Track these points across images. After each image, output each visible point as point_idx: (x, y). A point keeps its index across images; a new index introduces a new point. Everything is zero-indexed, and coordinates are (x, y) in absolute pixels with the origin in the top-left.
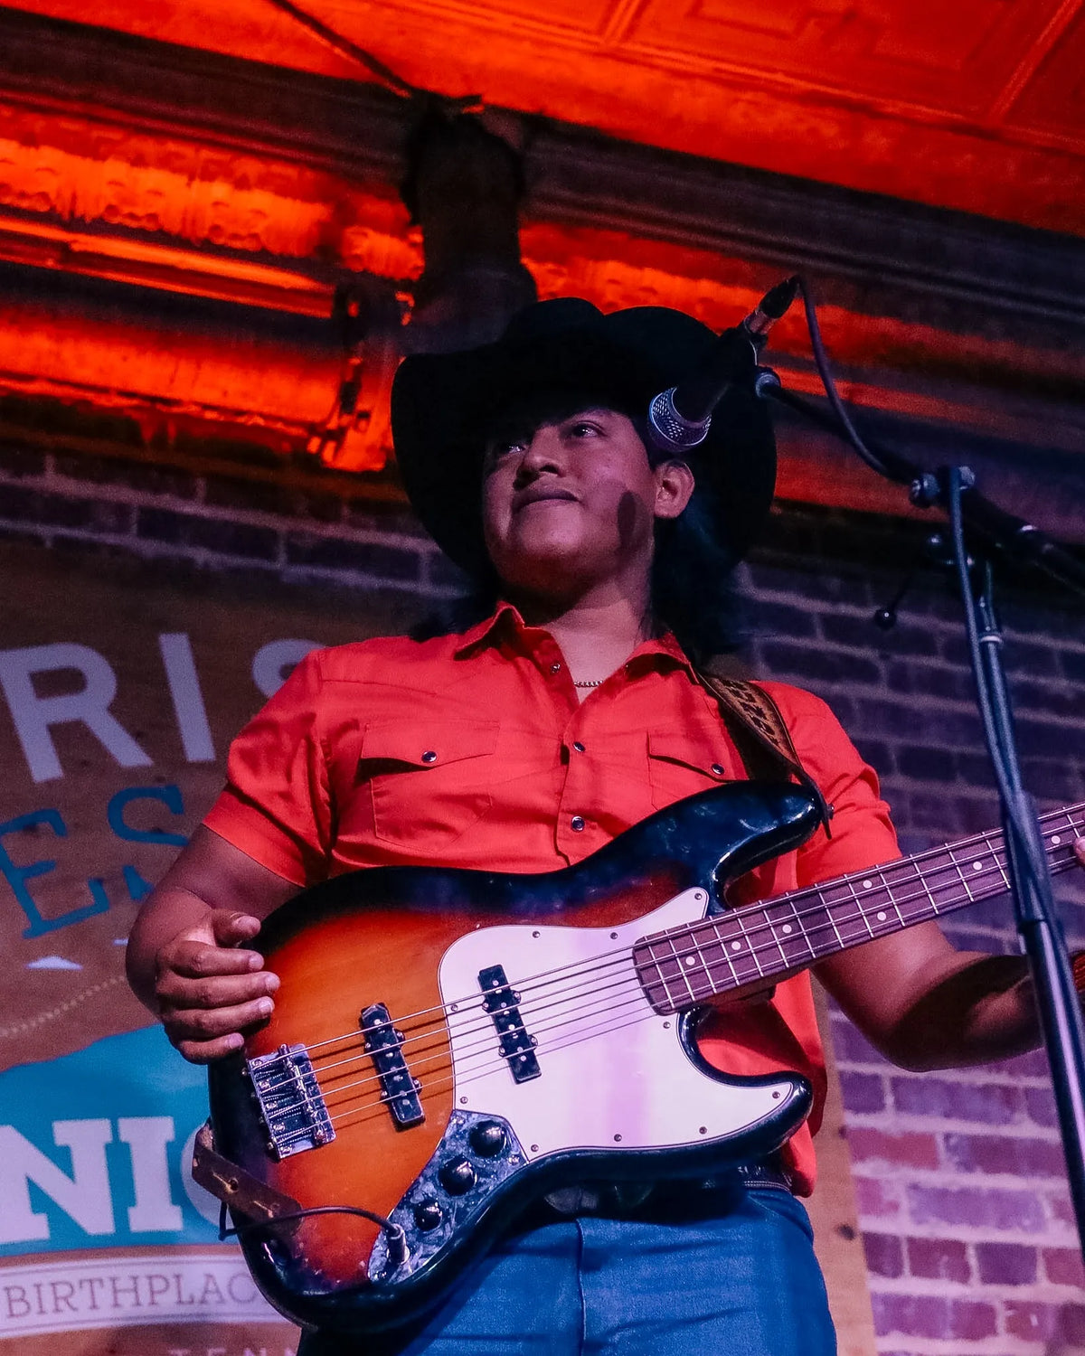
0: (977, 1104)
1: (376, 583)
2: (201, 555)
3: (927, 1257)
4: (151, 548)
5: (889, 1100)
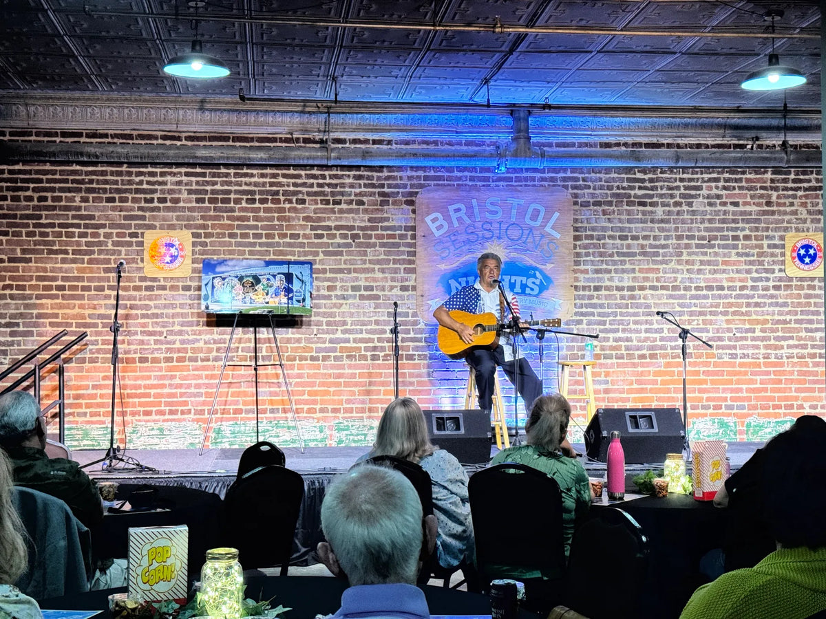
0: (597, 263)
1: (506, 184)
2: (478, 183)
3: (584, 288)
4: (471, 183)
5: (582, 264)
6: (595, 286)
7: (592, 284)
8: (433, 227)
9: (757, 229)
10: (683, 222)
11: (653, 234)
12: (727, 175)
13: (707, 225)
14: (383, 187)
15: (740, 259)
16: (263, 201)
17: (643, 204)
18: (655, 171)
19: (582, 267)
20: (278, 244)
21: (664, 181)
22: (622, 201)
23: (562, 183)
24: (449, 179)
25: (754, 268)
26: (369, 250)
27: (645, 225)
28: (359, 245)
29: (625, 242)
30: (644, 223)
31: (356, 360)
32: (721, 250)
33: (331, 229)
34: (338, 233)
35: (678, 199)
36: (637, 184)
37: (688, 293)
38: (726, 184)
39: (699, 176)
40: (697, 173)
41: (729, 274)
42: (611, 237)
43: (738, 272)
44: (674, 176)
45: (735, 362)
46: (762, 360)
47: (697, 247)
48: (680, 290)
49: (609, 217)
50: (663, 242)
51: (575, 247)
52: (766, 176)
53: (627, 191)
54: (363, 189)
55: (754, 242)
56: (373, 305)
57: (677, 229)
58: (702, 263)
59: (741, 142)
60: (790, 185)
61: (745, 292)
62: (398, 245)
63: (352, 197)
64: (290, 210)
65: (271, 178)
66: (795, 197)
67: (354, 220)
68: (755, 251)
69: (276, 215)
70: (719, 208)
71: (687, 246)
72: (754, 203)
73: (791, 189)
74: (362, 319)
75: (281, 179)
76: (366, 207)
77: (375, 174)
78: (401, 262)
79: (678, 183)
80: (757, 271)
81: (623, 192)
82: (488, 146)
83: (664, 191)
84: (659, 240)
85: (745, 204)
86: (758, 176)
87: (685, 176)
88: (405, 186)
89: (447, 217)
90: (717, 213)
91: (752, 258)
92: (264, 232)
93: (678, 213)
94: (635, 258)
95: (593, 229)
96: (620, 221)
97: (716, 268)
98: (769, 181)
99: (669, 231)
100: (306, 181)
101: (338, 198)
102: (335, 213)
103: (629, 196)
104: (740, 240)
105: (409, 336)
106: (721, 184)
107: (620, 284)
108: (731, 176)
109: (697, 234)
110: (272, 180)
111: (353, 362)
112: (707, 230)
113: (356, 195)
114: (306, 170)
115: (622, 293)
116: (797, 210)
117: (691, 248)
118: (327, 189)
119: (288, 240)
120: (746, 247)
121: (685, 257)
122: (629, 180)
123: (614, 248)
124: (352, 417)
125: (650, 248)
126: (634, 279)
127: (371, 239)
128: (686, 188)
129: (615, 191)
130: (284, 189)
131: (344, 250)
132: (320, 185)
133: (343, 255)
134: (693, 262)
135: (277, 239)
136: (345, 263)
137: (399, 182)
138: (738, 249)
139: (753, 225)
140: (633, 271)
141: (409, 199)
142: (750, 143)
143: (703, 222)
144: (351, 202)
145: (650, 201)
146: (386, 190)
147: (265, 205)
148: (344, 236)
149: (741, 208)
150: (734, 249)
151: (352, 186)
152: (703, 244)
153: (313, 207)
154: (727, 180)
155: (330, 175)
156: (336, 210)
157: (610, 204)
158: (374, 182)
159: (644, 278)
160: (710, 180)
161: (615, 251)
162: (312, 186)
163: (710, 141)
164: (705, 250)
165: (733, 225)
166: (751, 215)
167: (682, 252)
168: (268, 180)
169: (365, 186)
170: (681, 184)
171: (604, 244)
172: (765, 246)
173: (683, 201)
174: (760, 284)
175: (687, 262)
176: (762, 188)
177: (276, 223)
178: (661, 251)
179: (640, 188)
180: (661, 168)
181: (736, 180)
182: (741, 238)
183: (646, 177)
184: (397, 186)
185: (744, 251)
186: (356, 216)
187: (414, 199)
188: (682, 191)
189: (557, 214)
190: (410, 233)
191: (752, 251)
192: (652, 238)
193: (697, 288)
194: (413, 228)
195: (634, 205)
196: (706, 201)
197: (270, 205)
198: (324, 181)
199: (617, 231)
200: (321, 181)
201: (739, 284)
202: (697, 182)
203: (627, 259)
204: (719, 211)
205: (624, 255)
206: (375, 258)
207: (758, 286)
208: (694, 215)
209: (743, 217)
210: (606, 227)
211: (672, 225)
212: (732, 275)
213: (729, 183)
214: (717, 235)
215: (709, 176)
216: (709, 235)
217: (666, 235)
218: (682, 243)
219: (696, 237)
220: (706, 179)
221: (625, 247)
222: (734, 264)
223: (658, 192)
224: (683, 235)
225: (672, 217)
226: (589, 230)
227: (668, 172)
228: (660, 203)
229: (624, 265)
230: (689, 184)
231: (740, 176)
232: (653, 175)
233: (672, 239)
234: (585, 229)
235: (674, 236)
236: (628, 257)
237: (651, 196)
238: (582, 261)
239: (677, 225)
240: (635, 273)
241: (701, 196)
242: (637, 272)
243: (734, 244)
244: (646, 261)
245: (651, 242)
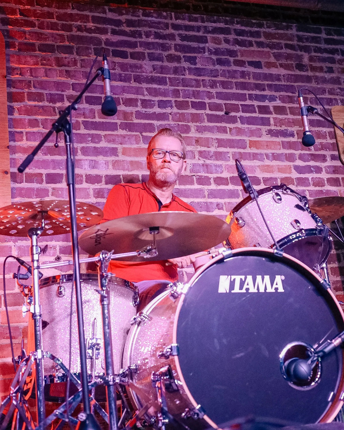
6: (48, 175)
7: (44, 172)
9: (290, 100)
10: (185, 83)
11: (140, 97)
12: (238, 27)
13: (220, 90)
15: (275, 139)
18: (134, 11)
19: (24, 144)
21: (150, 27)
22: (88, 48)
25: (296, 152)
27: (126, 84)
29: (97, 107)
30: (125, 81)
32: (246, 126)
35: (172, 52)
36: (109, 27)
37: (206, 187)
38: (240, 38)
39: (200, 24)
40: (196, 20)
41: (262, 160)
43: (276, 157)
44: (163, 21)
47: (210, 121)
48: (192, 183)
49: (67, 68)
50: (157, 110)
51: (11, 111)
52: (290, 32)
53: (93, 35)
55: (290, 116)
57: (176, 93)
58: (221, 143)
60: (323, 46)
66: (333, 61)
68: (294, 129)
70: (235, 68)
71: (196, 118)
73: (326, 51)
79: (171, 31)
80: (301, 157)
81: (89, 35)
83: (151, 40)
84: (152, 106)
85: (269, 65)
86: (280, 31)
87: (179, 22)
90: (232, 74)
91: (291, 139)
93: (176, 71)
94: (115, 133)
95: (42, 85)
97: (242, 151)
98: (296, 38)
99: (165, 95)
103: (98, 42)
104: (270, 113)
106: (232, 37)
107: (94, 172)
108: (243, 28)
109: (207, 101)
112: (221, 96)
115: (97, 186)
116: (339, 78)
117: (202, 121)
120: (281, 122)
121: (193, 134)
122: (95, 20)
125: (137, 118)
126: (116, 164)
128: (184, 38)
129: (75, 32)
134: (207, 143)
138: (269, 125)
139: (283, 93)
140: (114, 152)
143: (213, 85)
145: (131, 50)
149: (265, 71)
150: (263, 124)
154: (240, 33)
157: (68, 50)
159: (132, 162)
160: (216, 30)
161: (81, 119)
164: (223, 124)
165: (258, 92)
166: (279, 80)
167: (188, 127)
170: (176, 32)
173: (182, 55)
174: (310, 176)
175: (197, 141)
178: (156, 123)
179: (114, 32)
181: (253, 34)
182: (272, 109)
183: (122, 18)
185: (279, 128)
188: (178, 41)
191: (290, 129)
192: (139, 103)
193: (219, 181)
195: (108, 55)
196: (214, 57)
202: (198, 31)
203: (103, 133)
204: (235, 71)
205: (97, 126)
207: (307, 179)
208: (200, 75)
209: (270, 83)
210: (64, 83)
211: (169, 87)
212: (267, 162)
213: (243, 36)
214: (238, 105)
215: (214, 25)
216: (225, 104)
217: (161, 101)
218: (188, 114)
219: (207, 105)
220: (211, 29)
221: (96, 115)
222: (267, 146)
223: (143, 40)
224: (187, 102)
225: (168, 76)
226: (35, 87)
227: (155, 15)
228: (146, 54)
229: (98, 142)
230: (187, 33)
231: (256, 29)
232: (132, 16)
233: (172, 107)
234: (28, 84)
235: (173, 102)
236: (103, 130)
237: (133, 45)
238: (24, 134)
239: (176, 88)
240: (118, 156)
241: (207, 50)
242: (120, 154)
243: (262, 118)
244: (134, 138)
245: (139, 108)
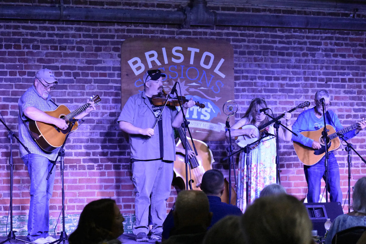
0: (250, 97)
1: (186, 36)
2: (167, 36)
4: (161, 36)
5: (240, 97)
8: (134, 68)
9: (357, 74)
10: (309, 68)
11: (289, 76)
12: (337, 35)
13: (324, 70)
14: (97, 38)
15: (346, 95)
16: (8, 47)
17: (282, 54)
18: (290, 30)
19: (240, 100)
20: (19, 80)
21: (296, 38)
22: (268, 52)
23: (226, 37)
24: (145, 32)
25: (355, 102)
26: (86, 85)
27: (283, 70)
28: (79, 81)
29: (270, 82)
30: (283, 68)
31: (77, 169)
32: (334, 89)
33: (58, 69)
34: (63, 71)
35: (305, 51)
36: (278, 39)
38: (337, 42)
39: (319, 35)
40: (317, 33)
41: (339, 106)
42: (261, 78)
43: (345, 104)
44: (302, 34)
45: (343, 170)
46: (360, 168)
47: (318, 87)
49: (259, 63)
50: (295, 82)
51: (235, 85)
52: (362, 37)
53: (271, 45)
54: (82, 39)
55: (355, 83)
56: (89, 127)
57: (304, 73)
59: (347, 12)
61: (350, 119)
62: (107, 81)
63: (74, 45)
64: (28, 53)
65: (14, 29)
67: (75, 62)
68: (356, 90)
69: (17, 57)
70: (333, 58)
71: (312, 86)
72: (355, 56)
74: (81, 137)
75: (21, 30)
76: (84, 52)
77: (91, 27)
78: (110, 95)
79: (305, 40)
80: (357, 104)
81: (268, 45)
82: (174, 8)
83: (295, 46)
84: (293, 80)
85: (350, 56)
86: (358, 37)
87: (310, 35)
88: (113, 37)
89: (144, 61)
90: (331, 62)
91: (354, 95)
92: (8, 70)
93: (306, 61)
94: (277, 94)
95: (247, 71)
96: (266, 66)
99: (299, 74)
100: (40, 32)
101: (64, 45)
102: (61, 56)
103: (272, 48)
104: (346, 82)
105: (116, 151)
106: (333, 41)
108: (340, 36)
109: (318, 77)
110: (15, 31)
111: (75, 171)
112: (324, 74)
113: (77, 43)
114: (40, 24)
117: (314, 87)
118: (55, 38)
119: (26, 77)
120: (350, 87)
122: (272, 36)
123: (262, 86)
124: (73, 213)
125: (286, 86)
126: (276, 109)
127: (88, 76)
128: (311, 43)
129: (262, 44)
130: (23, 37)
131: (68, 84)
132: (50, 35)
133: (67, 89)
135: (18, 76)
136: (68, 95)
137: (109, 33)
138: (345, 88)
139: (354, 71)
140: (275, 103)
141: (116, 46)
142: (352, 12)
143: (322, 68)
144: (73, 48)
145: (287, 52)
146: (99, 39)
147: (10, 50)
148: (68, 74)
149: (347, 59)
150: (342, 88)
151: (74, 36)
152: (321, 84)
153: (45, 52)
154: (338, 39)
155: (57, 27)
156: (62, 54)
157: (259, 53)
158: (91, 33)
159: (282, 108)
160: (326, 38)
161: (263, 88)
162: (44, 35)
163: (326, 11)
165: (342, 71)
166: (353, 64)
167: (308, 90)
168: (11, 30)
169: (85, 36)
170: (308, 41)
171: (255, 83)
172: (363, 86)
173: (309, 53)
174: (359, 114)
175: (312, 97)
176: (360, 45)
177: (18, 63)
178: (294, 89)
179: (280, 42)
180: (294, 28)
181: (344, 39)
182: (347, 80)
183: (284, 34)
184: (107, 37)
185: (349, 90)
186: (77, 59)
187: (120, 46)
189: (222, 61)
190: (116, 72)
191: (354, 90)
192: (288, 79)
194: (120, 69)
195: (276, 55)
196: (324, 53)
197: (13, 50)
198: (54, 32)
199: (264, 74)
200: (51, 32)
201: (346, 113)
202: (318, 39)
203: (271, 94)
204: (333, 60)
205: (269, 91)
206: (91, 91)
207: (358, 115)
208: (316, 63)
209: (348, 65)
210: (257, 70)
211: (302, 70)
212: (341, 107)
213: (339, 40)
214: (332, 78)
215: (326, 35)
216: (326, 78)
217: (298, 77)
218: (308, 83)
219: (318, 79)
220: (324, 37)
221: (269, 85)
222: (342, 99)
223: (292, 46)
224: (309, 77)
225: (302, 64)
226: (245, 73)
227: (299, 32)
228: (293, 54)
229: (269, 99)
230: (313, 41)
231: (346, 36)
232: (289, 33)
233: (302, 80)
234: (242, 72)
235: (303, 78)
236: (272, 93)
237: (287, 49)
238: (240, 95)
239: (305, 70)
240: (276, 105)
241: (321, 49)
242: (278, 104)
243: (342, 85)
244: (284, 96)
245: (288, 82)
